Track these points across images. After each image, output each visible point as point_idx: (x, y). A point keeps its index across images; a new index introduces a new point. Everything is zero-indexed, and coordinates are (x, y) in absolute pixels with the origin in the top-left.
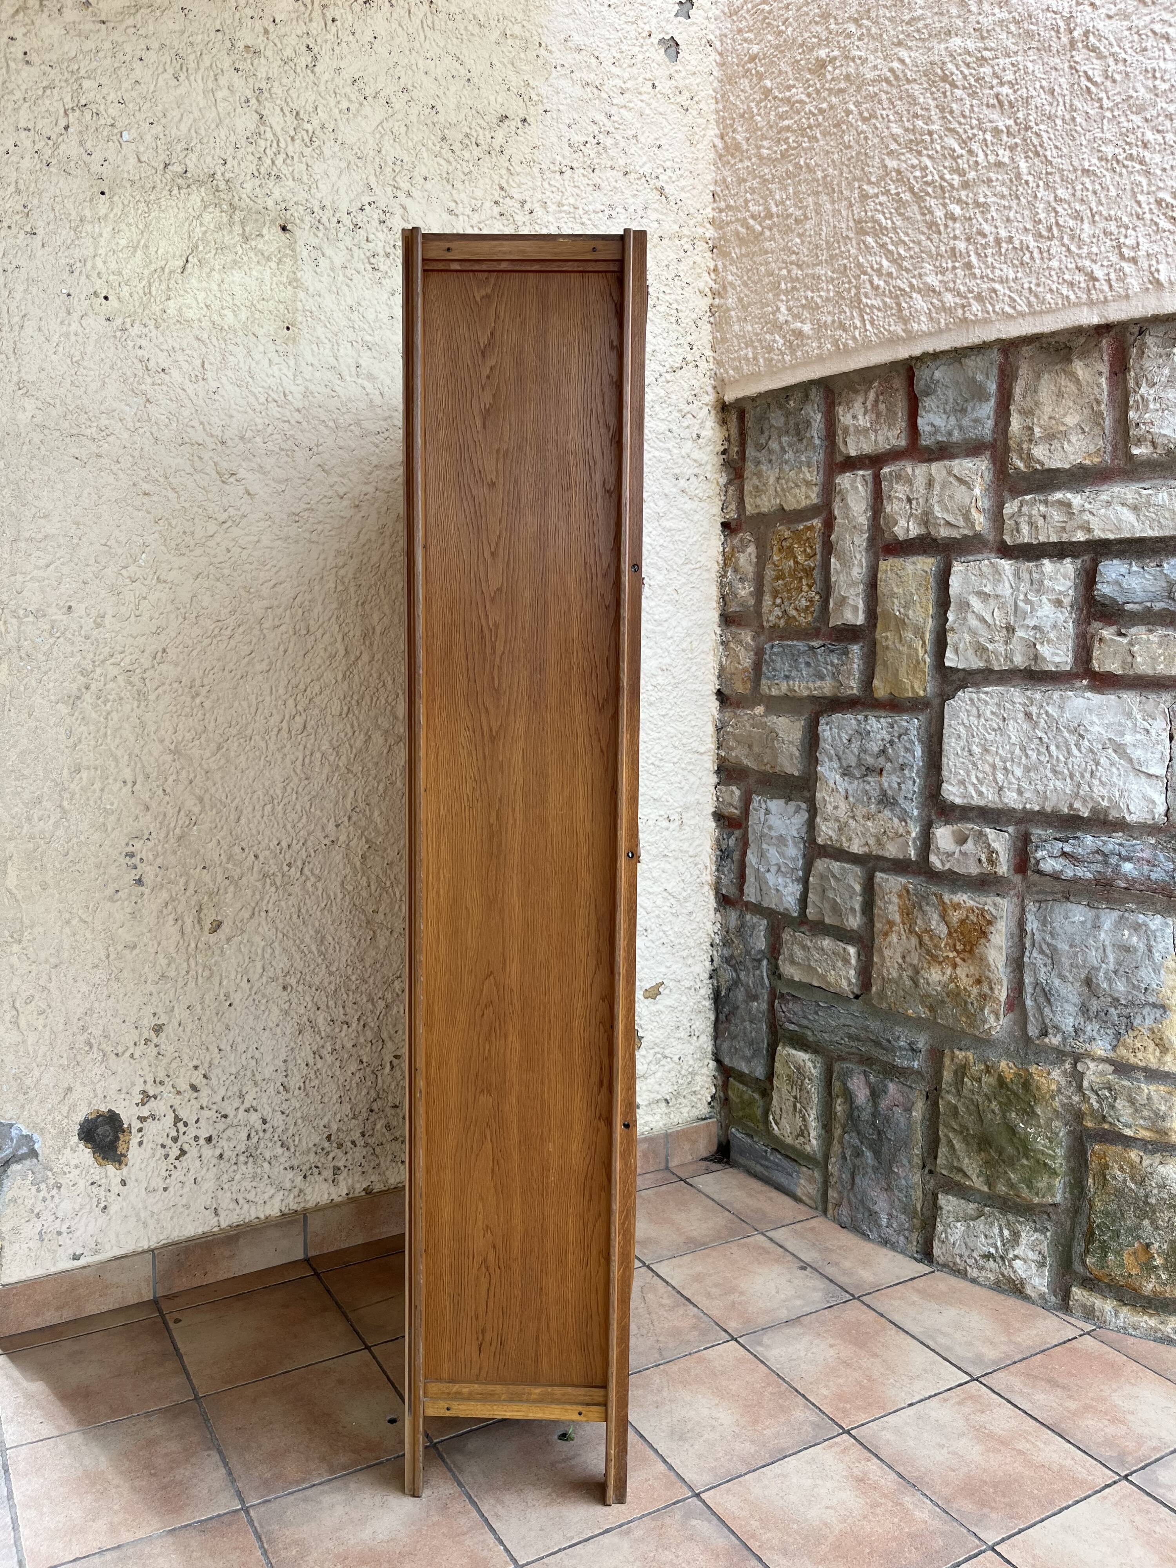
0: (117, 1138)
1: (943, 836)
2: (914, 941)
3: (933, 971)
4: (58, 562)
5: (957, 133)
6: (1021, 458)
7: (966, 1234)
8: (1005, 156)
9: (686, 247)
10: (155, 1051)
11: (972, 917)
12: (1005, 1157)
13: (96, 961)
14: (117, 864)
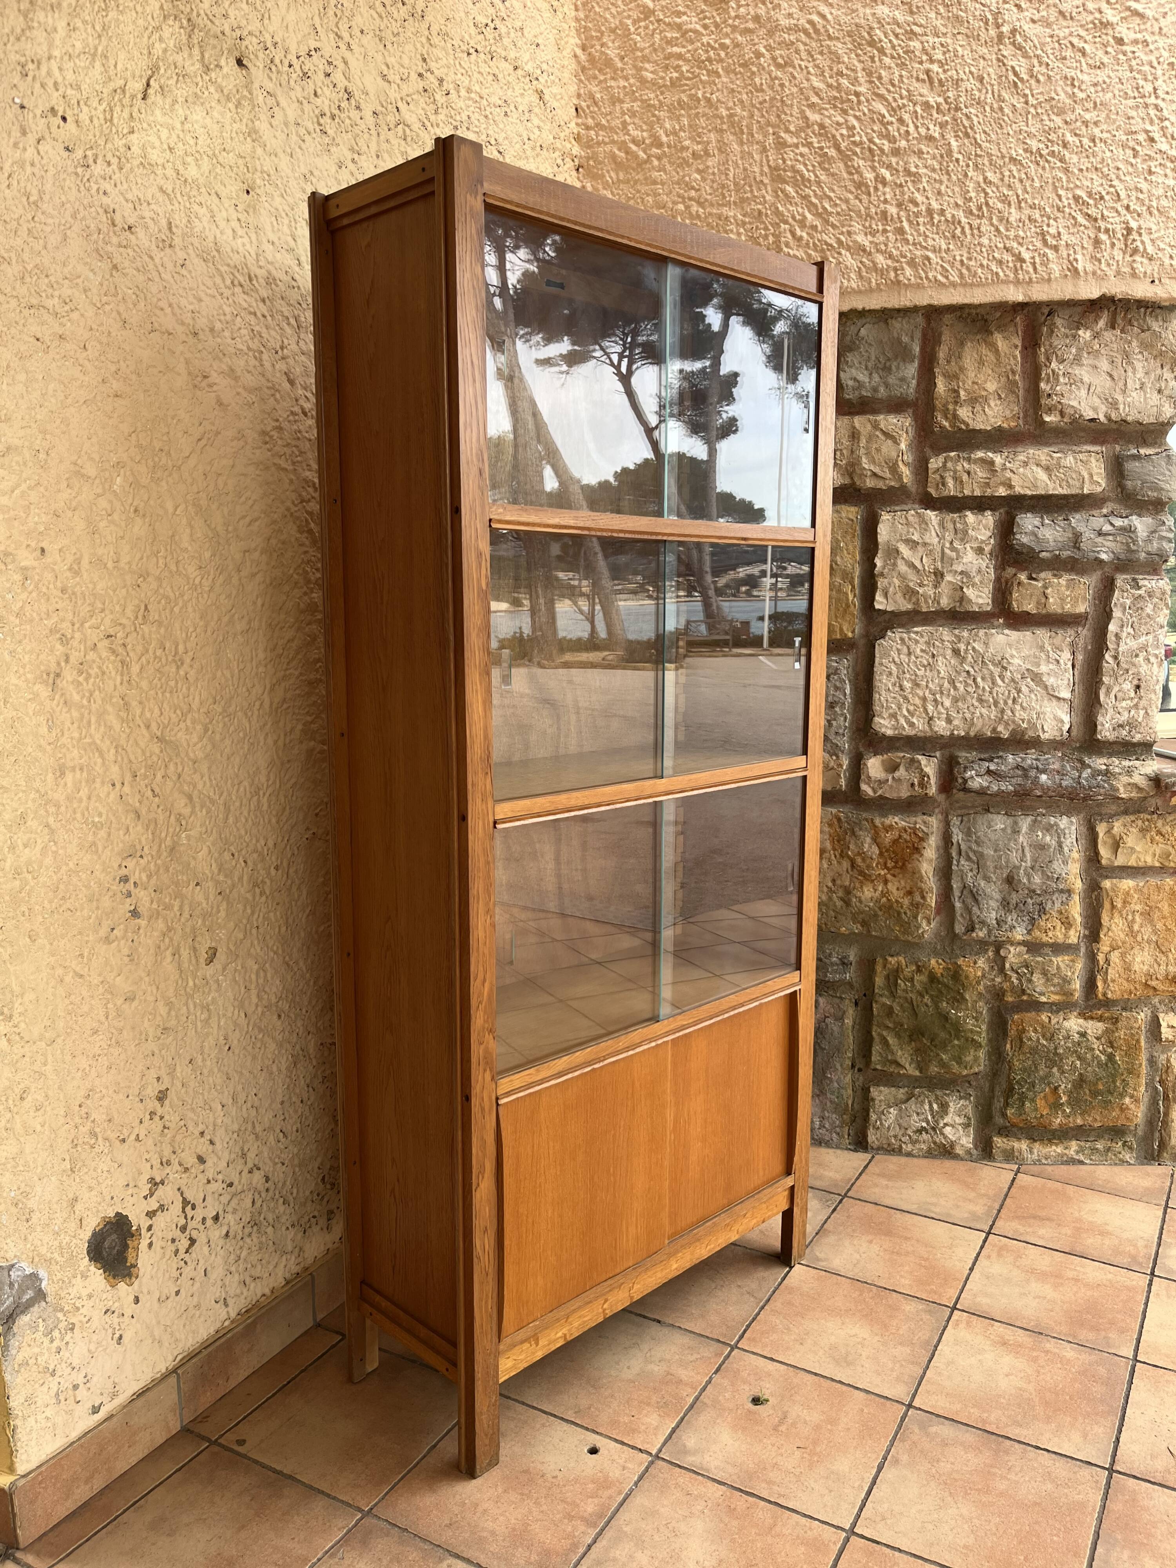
0: (126, 1247)
1: (874, 766)
2: (846, 864)
3: (865, 889)
5: (886, 100)
6: (946, 418)
7: (900, 1116)
8: (935, 132)
9: (558, 161)
10: (160, 1125)
11: (905, 836)
12: (937, 1042)
13: (95, 1025)
14: (110, 893)
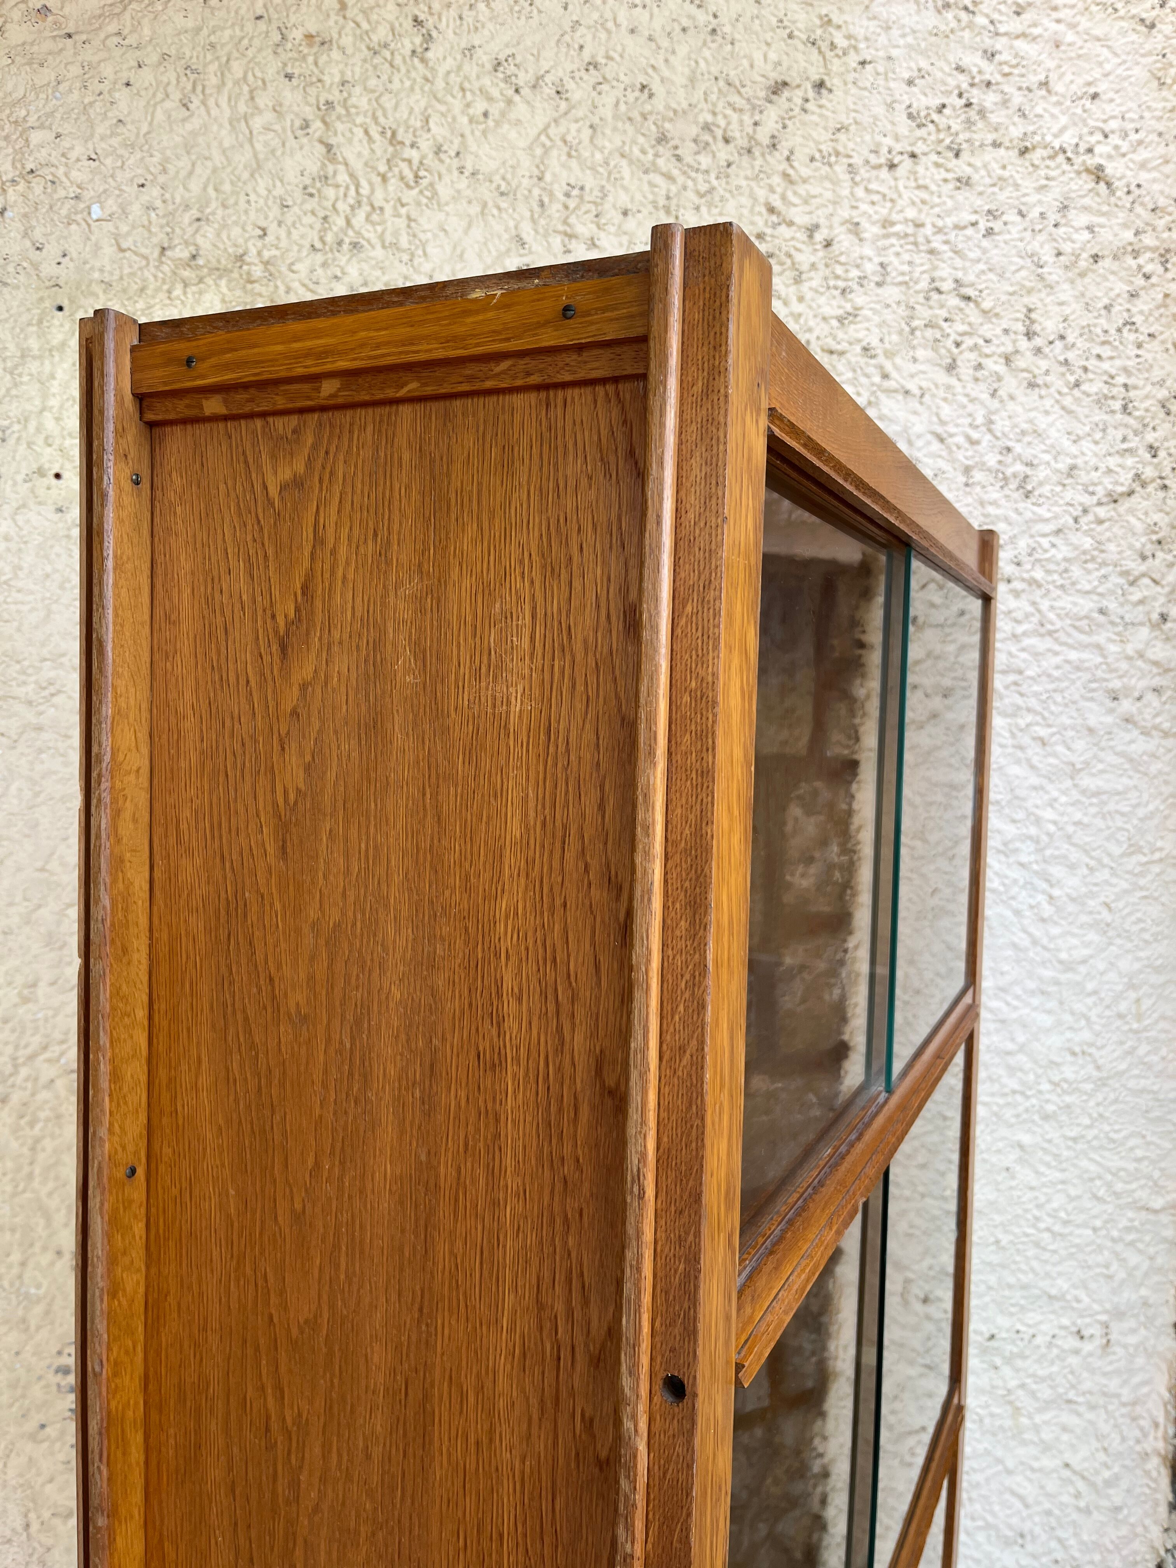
9: (1148, 268)
14: (43, 1383)
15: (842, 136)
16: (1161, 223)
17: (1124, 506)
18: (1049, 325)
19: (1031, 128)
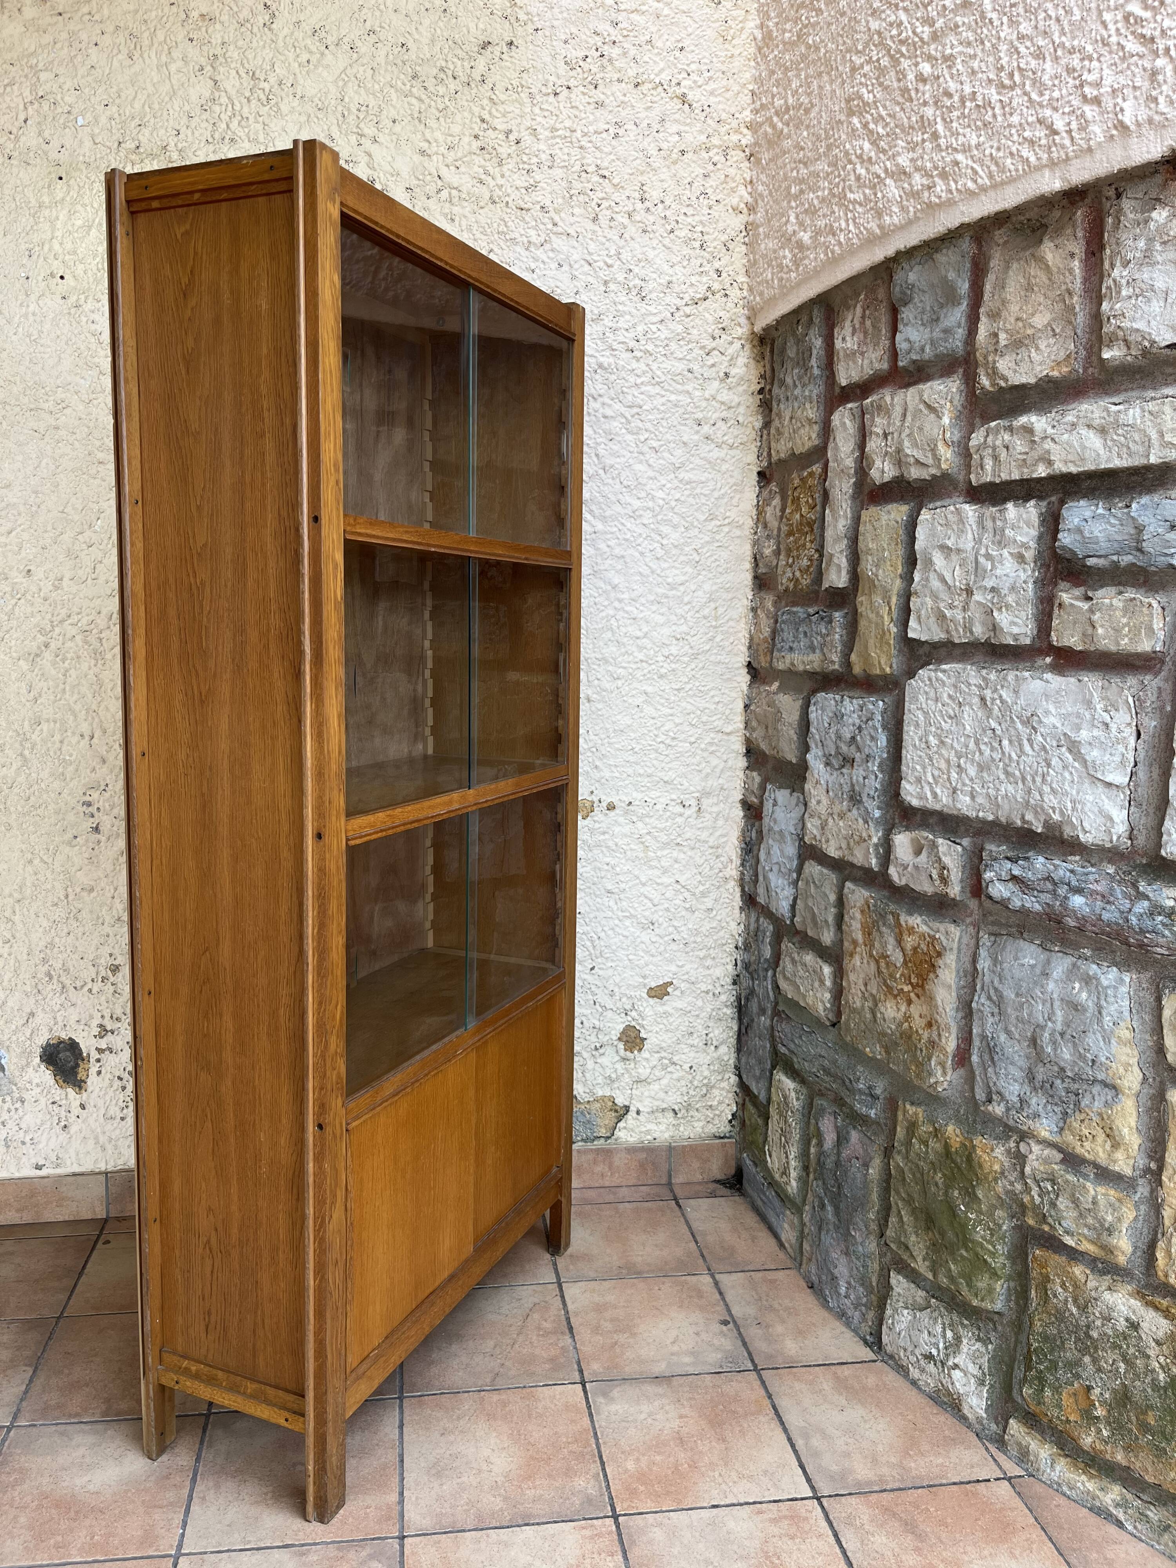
0: (77, 1065)
1: (902, 844)
2: (873, 967)
3: (889, 1005)
4: (19, 529)
6: (988, 375)
7: (912, 1325)
9: (716, 159)
10: (112, 989)
11: (923, 946)
12: (946, 1242)
13: (56, 900)
14: (75, 811)
15: (524, 75)
16: (723, 130)
17: (703, 305)
18: (654, 195)
19: (641, 70)
